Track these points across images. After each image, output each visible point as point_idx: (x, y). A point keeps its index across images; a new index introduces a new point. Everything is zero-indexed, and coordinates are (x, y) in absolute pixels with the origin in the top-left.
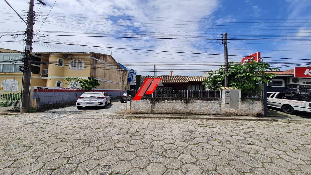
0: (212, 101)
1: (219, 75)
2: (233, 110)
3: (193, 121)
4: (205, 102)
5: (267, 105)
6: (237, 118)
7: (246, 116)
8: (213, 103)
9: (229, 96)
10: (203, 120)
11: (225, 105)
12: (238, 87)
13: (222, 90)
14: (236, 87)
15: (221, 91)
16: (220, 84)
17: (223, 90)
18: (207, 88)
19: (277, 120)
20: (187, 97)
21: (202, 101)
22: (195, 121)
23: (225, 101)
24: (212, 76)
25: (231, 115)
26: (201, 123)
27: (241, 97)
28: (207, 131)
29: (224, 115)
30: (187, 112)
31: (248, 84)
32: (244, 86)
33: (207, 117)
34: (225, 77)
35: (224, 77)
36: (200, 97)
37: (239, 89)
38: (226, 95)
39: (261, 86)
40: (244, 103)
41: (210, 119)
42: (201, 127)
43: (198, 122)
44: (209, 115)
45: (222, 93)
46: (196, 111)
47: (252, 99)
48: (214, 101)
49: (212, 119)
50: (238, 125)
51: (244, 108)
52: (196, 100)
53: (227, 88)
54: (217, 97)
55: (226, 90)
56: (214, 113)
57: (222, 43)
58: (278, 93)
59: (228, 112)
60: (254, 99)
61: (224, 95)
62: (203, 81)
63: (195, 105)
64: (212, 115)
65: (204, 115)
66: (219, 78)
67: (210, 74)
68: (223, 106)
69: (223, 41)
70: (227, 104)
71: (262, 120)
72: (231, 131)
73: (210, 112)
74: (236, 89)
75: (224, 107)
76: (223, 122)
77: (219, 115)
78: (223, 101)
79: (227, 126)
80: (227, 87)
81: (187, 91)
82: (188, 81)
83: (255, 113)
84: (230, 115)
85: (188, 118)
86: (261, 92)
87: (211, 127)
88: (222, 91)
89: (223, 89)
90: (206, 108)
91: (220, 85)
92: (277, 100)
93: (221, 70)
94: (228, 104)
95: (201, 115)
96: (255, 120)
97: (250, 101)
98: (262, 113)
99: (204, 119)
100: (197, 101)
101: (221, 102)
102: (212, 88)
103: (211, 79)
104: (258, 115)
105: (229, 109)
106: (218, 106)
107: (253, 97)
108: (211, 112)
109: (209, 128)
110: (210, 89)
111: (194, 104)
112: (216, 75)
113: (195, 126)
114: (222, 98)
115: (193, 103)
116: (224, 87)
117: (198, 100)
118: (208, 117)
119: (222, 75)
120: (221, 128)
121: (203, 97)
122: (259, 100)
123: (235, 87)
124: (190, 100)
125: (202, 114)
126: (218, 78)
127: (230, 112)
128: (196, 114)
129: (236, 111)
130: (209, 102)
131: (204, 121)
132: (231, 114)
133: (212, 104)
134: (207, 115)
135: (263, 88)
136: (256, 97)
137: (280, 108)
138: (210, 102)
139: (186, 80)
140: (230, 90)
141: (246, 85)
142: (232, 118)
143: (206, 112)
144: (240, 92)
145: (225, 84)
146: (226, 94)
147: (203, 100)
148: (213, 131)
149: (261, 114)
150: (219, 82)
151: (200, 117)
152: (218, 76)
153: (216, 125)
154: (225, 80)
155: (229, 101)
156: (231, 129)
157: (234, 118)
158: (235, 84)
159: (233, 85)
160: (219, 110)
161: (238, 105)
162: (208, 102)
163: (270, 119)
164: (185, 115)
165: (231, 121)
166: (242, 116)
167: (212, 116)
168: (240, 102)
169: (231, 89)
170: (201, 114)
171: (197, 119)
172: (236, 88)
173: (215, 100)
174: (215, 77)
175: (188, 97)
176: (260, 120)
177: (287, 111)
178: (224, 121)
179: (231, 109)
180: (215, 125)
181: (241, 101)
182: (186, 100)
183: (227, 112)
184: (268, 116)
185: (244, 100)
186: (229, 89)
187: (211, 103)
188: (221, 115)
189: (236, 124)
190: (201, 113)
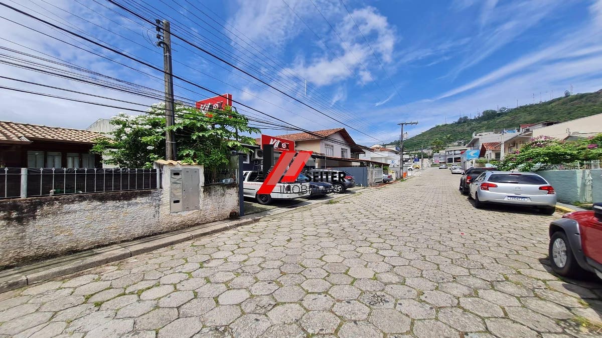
0: (133, 201)
1: (148, 127)
2: (187, 215)
3: (60, 288)
4: (110, 204)
5: (244, 195)
6: (199, 231)
7: (213, 222)
8: (137, 204)
9: (178, 182)
10: (104, 267)
11: (170, 204)
12: (198, 161)
13: (161, 166)
14: (195, 161)
15: (158, 170)
16: (154, 151)
17: (164, 167)
18: (108, 162)
19: (259, 219)
20: (23, 195)
21: (99, 203)
22: (66, 285)
23: (171, 196)
24: (128, 130)
25: (184, 227)
26: (98, 284)
27: (205, 184)
28: (132, 321)
29: (167, 232)
30: (25, 254)
31: (217, 155)
32: (211, 158)
33: (117, 251)
34: (167, 133)
35: (164, 134)
36: (90, 189)
37: (201, 165)
38: (173, 180)
39: (235, 161)
40: (210, 195)
41: (131, 255)
42: (98, 305)
43: (85, 283)
44: (123, 242)
45: (161, 174)
46: (70, 241)
47: (223, 185)
48: (139, 200)
49: (138, 252)
50: (210, 251)
51: (210, 207)
52: (73, 202)
53: (174, 163)
54: (147, 186)
55: (173, 168)
56: (139, 232)
57: (159, 44)
58: (250, 172)
59: (177, 222)
60: (226, 185)
61: (166, 180)
62: (96, 144)
63: (65, 221)
64: (135, 239)
65: (107, 245)
66: (150, 135)
67: (118, 123)
68: (165, 210)
69: (160, 40)
70: (175, 202)
71: (240, 225)
72: (206, 278)
73: (127, 232)
74: (194, 166)
75: (168, 212)
76: (171, 253)
77: (156, 234)
78: (166, 196)
79: (188, 267)
80: (173, 159)
81: (24, 171)
82: (27, 137)
83: (227, 213)
84: (182, 228)
85: (27, 283)
86: (235, 171)
87: (143, 291)
88: (160, 171)
89: (164, 165)
90: (115, 223)
91: (152, 156)
92: (250, 184)
93: (152, 116)
94: (178, 202)
95: (96, 251)
96: (231, 227)
97: (220, 190)
98: (238, 211)
99: (107, 261)
100: (75, 206)
101: (160, 200)
102: (125, 163)
103: (124, 137)
104: (233, 216)
105: (179, 213)
106: (152, 210)
107: (224, 181)
108: (132, 232)
109: (135, 297)
110: (118, 166)
111: (60, 217)
112: (140, 126)
113: (70, 314)
114: (161, 187)
115: (55, 214)
116: (165, 159)
117: (81, 201)
118: (123, 253)
119: (158, 130)
120: (175, 278)
121: (100, 189)
122: (234, 187)
123: (192, 161)
124: (41, 204)
125: (98, 247)
126: (146, 135)
127: (182, 222)
128: (72, 252)
129: (195, 216)
130: (124, 204)
131: (110, 270)
132: (184, 225)
133: (131, 209)
134: (115, 243)
135: (238, 164)
136: (229, 180)
137: (254, 197)
138: (126, 202)
139: (20, 135)
140: (180, 167)
141: (214, 157)
142: (189, 235)
143: (114, 237)
144: (201, 170)
145: (168, 153)
146: (173, 176)
147: (103, 199)
148: (157, 307)
149: (236, 213)
150: (149, 148)
151: (90, 260)
152: (146, 130)
153: (158, 275)
154: (168, 141)
155: (179, 194)
156: (202, 273)
157: (194, 234)
158: (192, 153)
159: (188, 155)
160: (153, 221)
161: (199, 201)
162: (121, 203)
163: (250, 220)
164: (11, 271)
165: (190, 242)
166: (207, 224)
167: (136, 242)
168: (202, 195)
169: (184, 164)
170: (93, 246)
171: (78, 271)
172: (194, 163)
173: (142, 195)
174: (138, 133)
175: (28, 195)
176: (238, 225)
177: (262, 201)
178: (172, 249)
179: (185, 214)
180: (153, 276)
181: (204, 192)
182: (15, 207)
183: (175, 223)
184: (245, 214)
185: (210, 188)
186: (179, 165)
187: (129, 205)
188: (160, 233)
189: (205, 251)
190: (93, 243)
